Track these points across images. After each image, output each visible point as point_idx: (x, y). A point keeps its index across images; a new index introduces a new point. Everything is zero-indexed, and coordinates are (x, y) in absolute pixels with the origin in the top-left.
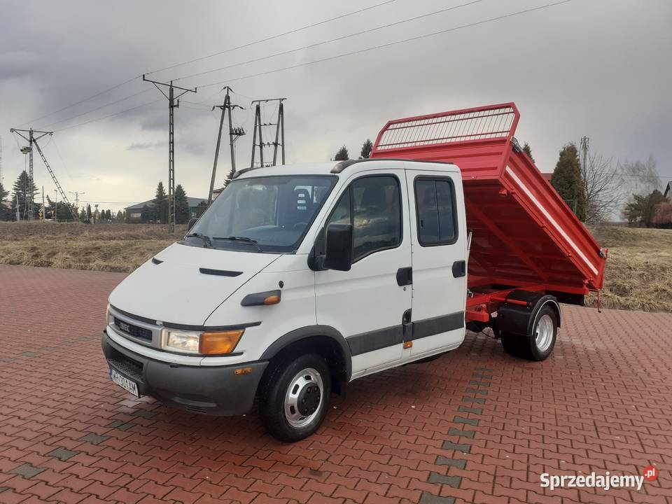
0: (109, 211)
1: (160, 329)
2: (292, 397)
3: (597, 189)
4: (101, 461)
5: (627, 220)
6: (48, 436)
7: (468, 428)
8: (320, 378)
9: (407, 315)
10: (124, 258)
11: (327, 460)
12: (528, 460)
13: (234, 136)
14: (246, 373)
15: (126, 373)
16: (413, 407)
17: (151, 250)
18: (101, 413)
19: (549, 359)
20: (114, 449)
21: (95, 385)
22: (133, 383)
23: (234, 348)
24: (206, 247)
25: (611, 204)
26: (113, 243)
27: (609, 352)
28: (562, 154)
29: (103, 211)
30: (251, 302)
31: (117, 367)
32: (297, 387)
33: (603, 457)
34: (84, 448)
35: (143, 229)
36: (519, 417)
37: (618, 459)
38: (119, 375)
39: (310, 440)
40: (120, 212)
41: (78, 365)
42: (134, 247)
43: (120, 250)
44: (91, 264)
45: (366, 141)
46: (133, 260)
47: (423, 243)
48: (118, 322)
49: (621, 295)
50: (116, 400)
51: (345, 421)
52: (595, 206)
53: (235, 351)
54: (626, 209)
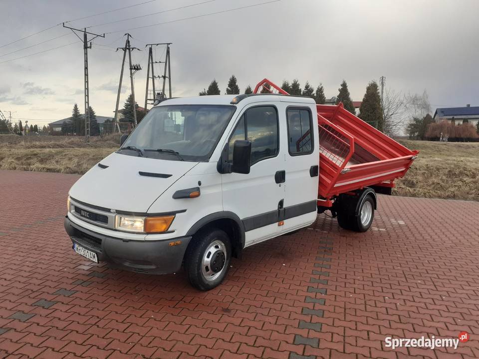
0: (36, 126)
1: (114, 215)
2: (207, 260)
3: (390, 114)
4: (73, 308)
5: (408, 135)
6: (31, 292)
7: (322, 278)
8: (224, 247)
9: (281, 203)
10: (57, 162)
11: (232, 302)
12: (365, 298)
13: (133, 71)
14: (177, 245)
15: (87, 247)
16: (284, 265)
17: (76, 156)
18: (66, 275)
19: (369, 230)
20: (81, 299)
21: (56, 255)
22: (94, 253)
23: (169, 227)
24: (139, 156)
25: (400, 124)
26: (47, 150)
27: (407, 226)
28: (368, 89)
29: (32, 126)
30: (181, 195)
31: (79, 242)
32: (210, 253)
33: (411, 294)
34: (59, 299)
35: (65, 140)
36: (355, 270)
37: (421, 295)
38: (81, 248)
39: (218, 289)
40: (44, 127)
41: (39, 241)
42: (64, 154)
43: (53, 156)
44: (31, 167)
45: (231, 77)
46: (63, 164)
47: (292, 154)
48: (78, 210)
49: (411, 187)
50: (75, 266)
51: (241, 276)
52: (389, 125)
53: (170, 230)
54: (409, 127)
